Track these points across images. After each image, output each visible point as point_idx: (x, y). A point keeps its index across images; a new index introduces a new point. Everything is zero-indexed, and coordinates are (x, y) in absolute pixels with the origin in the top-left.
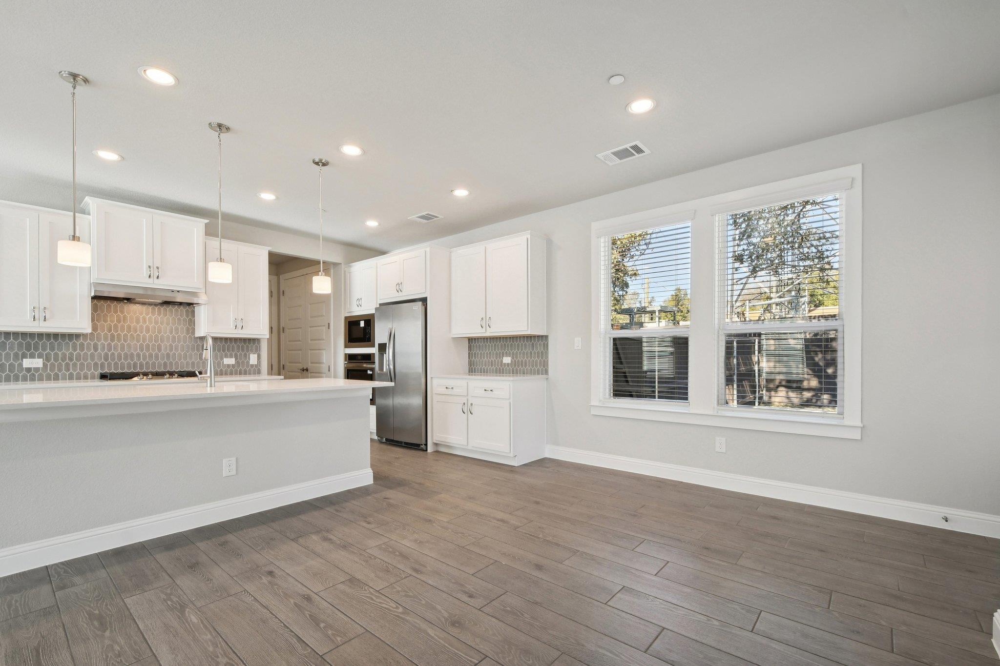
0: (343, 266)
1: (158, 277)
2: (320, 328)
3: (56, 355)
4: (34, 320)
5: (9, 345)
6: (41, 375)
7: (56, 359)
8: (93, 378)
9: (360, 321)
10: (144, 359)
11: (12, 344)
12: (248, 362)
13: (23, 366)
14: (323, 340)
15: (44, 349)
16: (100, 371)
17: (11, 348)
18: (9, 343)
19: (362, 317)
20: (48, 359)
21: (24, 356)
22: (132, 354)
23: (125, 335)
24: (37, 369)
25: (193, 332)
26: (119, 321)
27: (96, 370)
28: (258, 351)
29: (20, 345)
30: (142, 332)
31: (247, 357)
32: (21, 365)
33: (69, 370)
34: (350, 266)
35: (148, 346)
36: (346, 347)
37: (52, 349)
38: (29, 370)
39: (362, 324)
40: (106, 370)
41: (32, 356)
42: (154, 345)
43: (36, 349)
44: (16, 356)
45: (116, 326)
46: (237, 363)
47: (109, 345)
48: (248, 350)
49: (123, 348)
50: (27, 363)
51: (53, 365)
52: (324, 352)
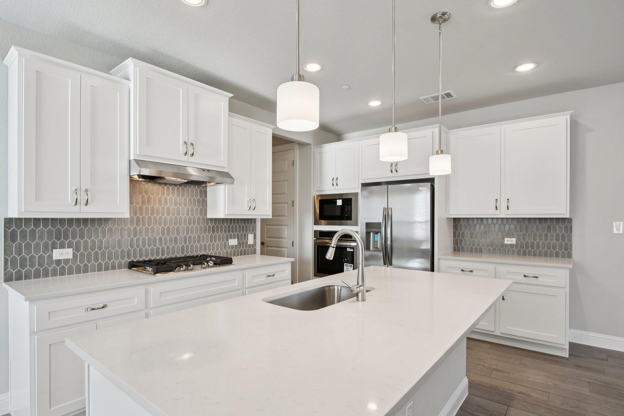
0: (312, 147)
1: (193, 154)
2: (283, 205)
3: (86, 243)
4: (76, 205)
5: (38, 233)
6: (71, 267)
7: (86, 249)
8: (120, 267)
9: (336, 199)
10: (165, 244)
11: (42, 232)
12: (247, 242)
13: (53, 258)
14: (285, 216)
15: (74, 237)
16: (127, 260)
17: (41, 238)
18: (38, 231)
19: (340, 196)
20: (77, 249)
21: (54, 247)
22: (155, 239)
23: (149, 218)
24: (67, 261)
25: (206, 214)
26: (143, 203)
27: (123, 258)
28: (254, 230)
29: (50, 233)
30: (163, 215)
31: (246, 237)
32: (50, 257)
33: (98, 260)
34: (322, 147)
35: (168, 229)
36: (316, 223)
37: (82, 237)
38: (58, 262)
39: (339, 203)
40: (132, 258)
41: (62, 247)
42: (173, 228)
43: (66, 237)
44: (46, 245)
45: (141, 208)
46: (239, 243)
47: (135, 229)
48: (246, 231)
49: (147, 232)
50: (58, 254)
51: (82, 255)
52: (286, 228)
